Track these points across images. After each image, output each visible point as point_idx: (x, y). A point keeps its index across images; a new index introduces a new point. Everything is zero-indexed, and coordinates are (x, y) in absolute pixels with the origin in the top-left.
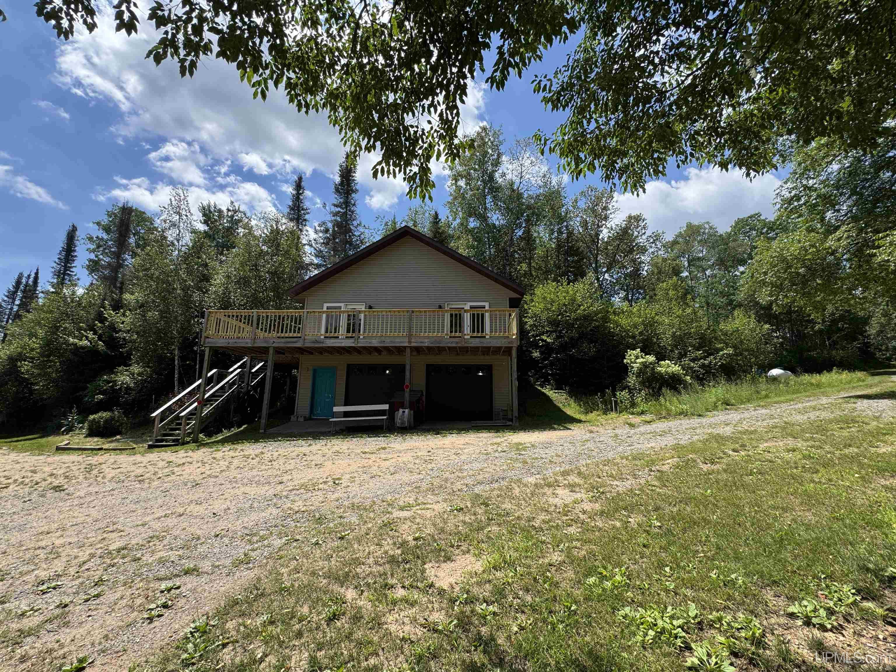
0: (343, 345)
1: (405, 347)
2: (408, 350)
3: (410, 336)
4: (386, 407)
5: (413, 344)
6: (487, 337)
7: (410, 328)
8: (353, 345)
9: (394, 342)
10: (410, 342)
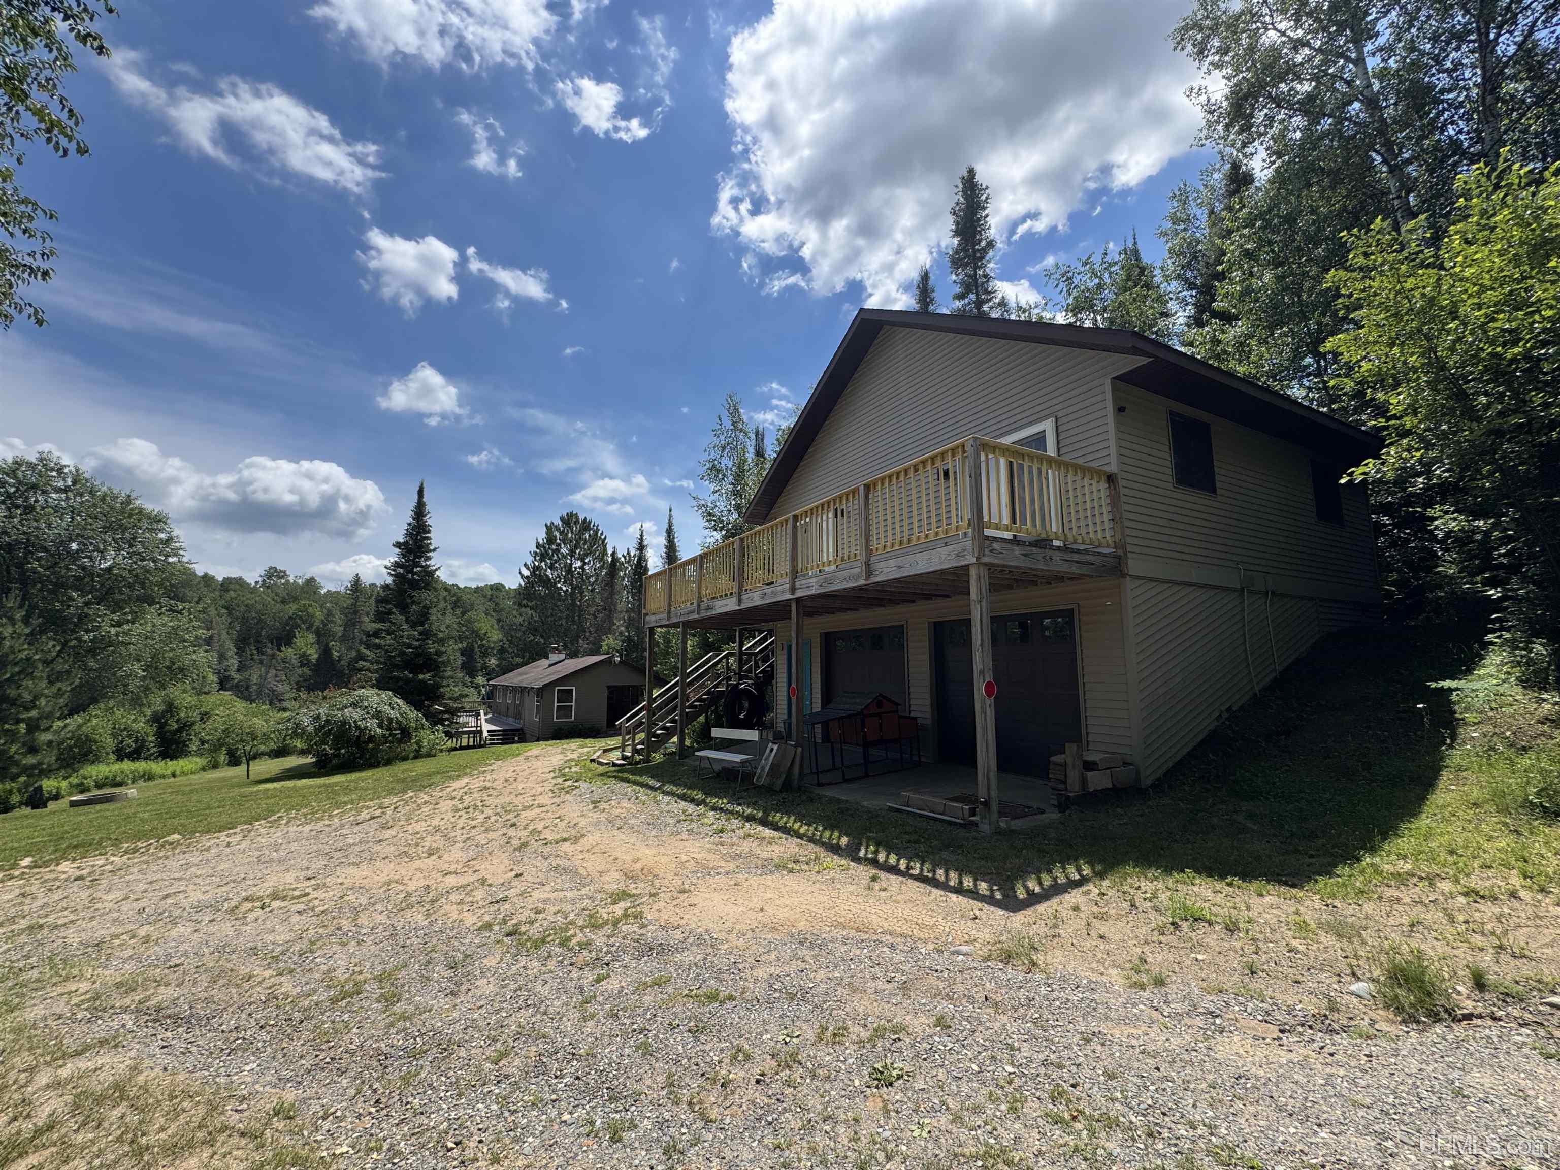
0: (729, 609)
2: (793, 609)
3: (793, 574)
5: (798, 594)
7: (793, 558)
8: (736, 607)
10: (793, 589)
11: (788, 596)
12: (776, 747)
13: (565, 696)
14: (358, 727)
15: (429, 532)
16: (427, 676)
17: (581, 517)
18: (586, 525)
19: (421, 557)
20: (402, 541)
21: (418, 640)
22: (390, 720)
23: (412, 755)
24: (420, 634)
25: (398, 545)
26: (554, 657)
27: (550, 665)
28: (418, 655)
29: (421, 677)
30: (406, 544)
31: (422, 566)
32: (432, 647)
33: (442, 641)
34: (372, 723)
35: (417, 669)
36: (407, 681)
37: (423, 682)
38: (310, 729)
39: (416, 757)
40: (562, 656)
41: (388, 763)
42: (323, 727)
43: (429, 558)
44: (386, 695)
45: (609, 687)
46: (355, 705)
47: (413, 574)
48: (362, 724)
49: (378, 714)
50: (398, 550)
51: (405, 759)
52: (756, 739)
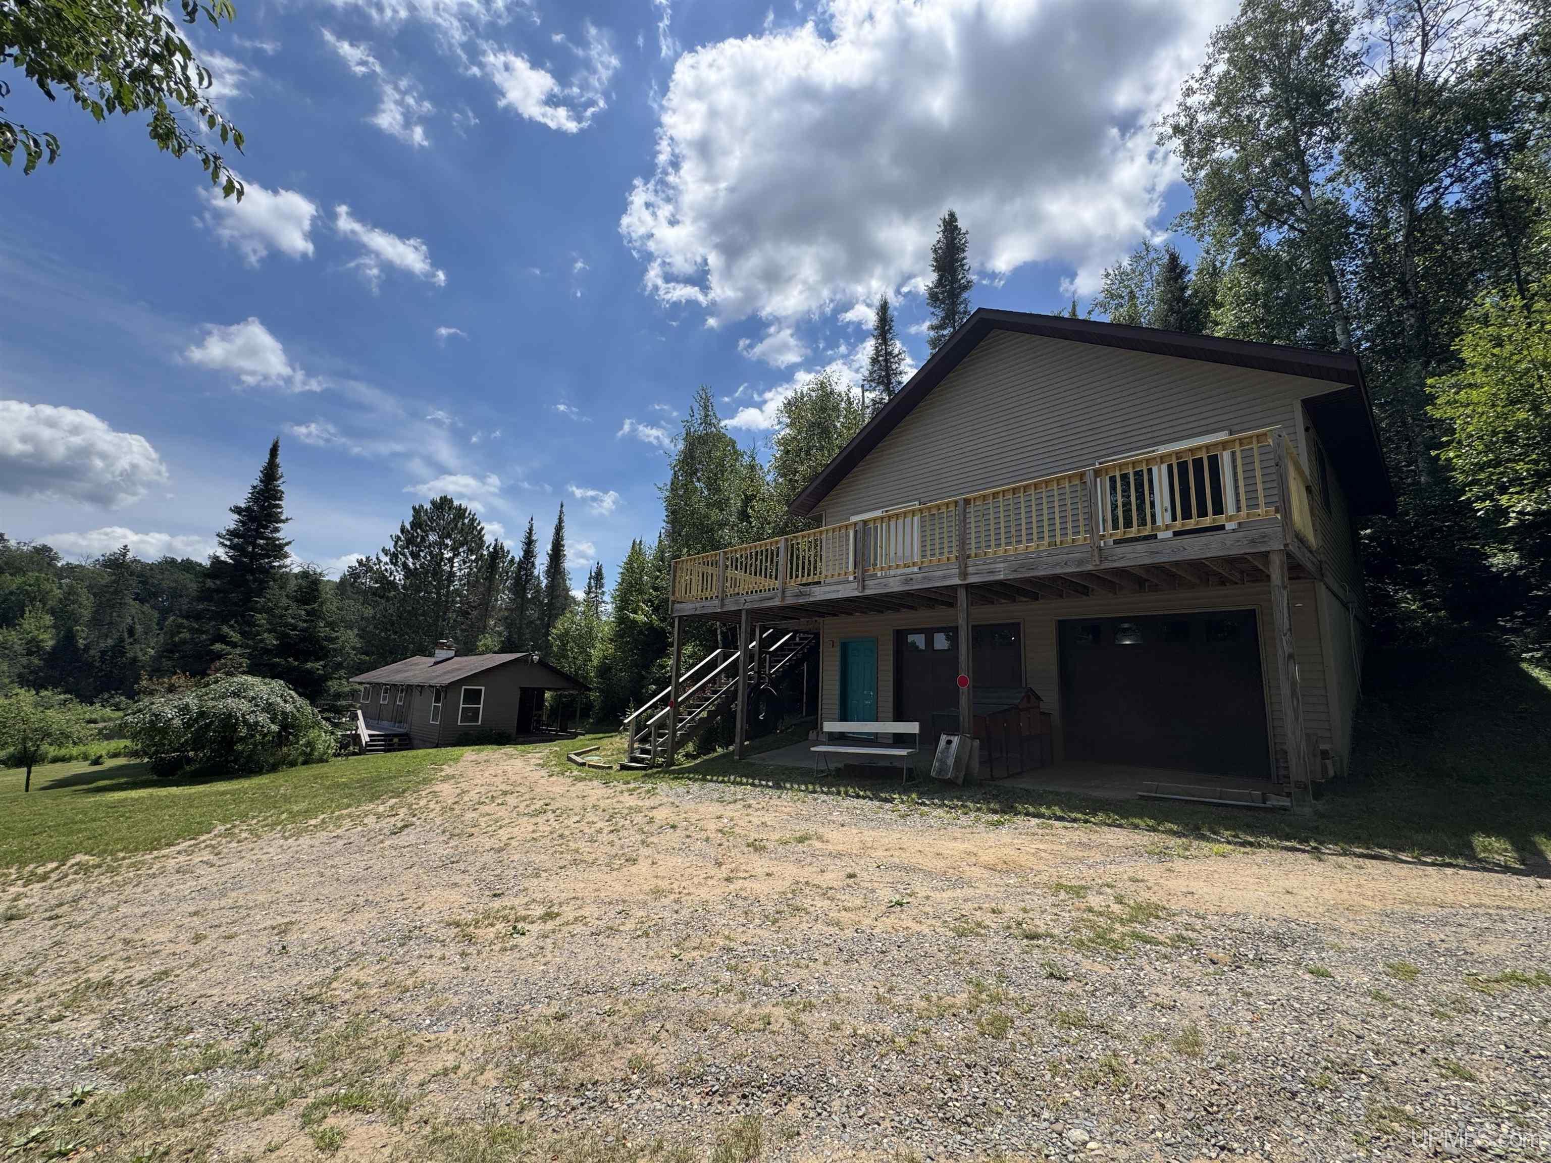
0: (840, 595)
1: (954, 588)
2: (962, 595)
3: (964, 558)
4: (913, 728)
5: (972, 579)
6: (1230, 526)
7: (963, 543)
8: (856, 594)
9: (930, 579)
10: (964, 574)
11: (956, 581)
12: (956, 740)
13: (473, 696)
14: (245, 722)
15: (280, 499)
16: (318, 665)
17: (456, 503)
18: (461, 512)
19: (266, 527)
20: (243, 506)
21: (305, 621)
22: (284, 713)
23: (301, 759)
24: (308, 613)
25: (237, 510)
26: (441, 654)
27: (436, 663)
28: (303, 640)
29: (309, 665)
30: (248, 509)
31: (267, 539)
32: (323, 630)
33: (332, 625)
34: (263, 718)
35: (305, 656)
36: (295, 669)
37: (310, 672)
38: (177, 722)
39: (305, 763)
40: (452, 653)
41: (274, 768)
42: (196, 721)
43: (277, 530)
44: (277, 685)
45: (521, 688)
46: (236, 695)
47: (255, 546)
48: (251, 719)
49: (269, 708)
50: (236, 517)
51: (293, 764)
52: (917, 731)
